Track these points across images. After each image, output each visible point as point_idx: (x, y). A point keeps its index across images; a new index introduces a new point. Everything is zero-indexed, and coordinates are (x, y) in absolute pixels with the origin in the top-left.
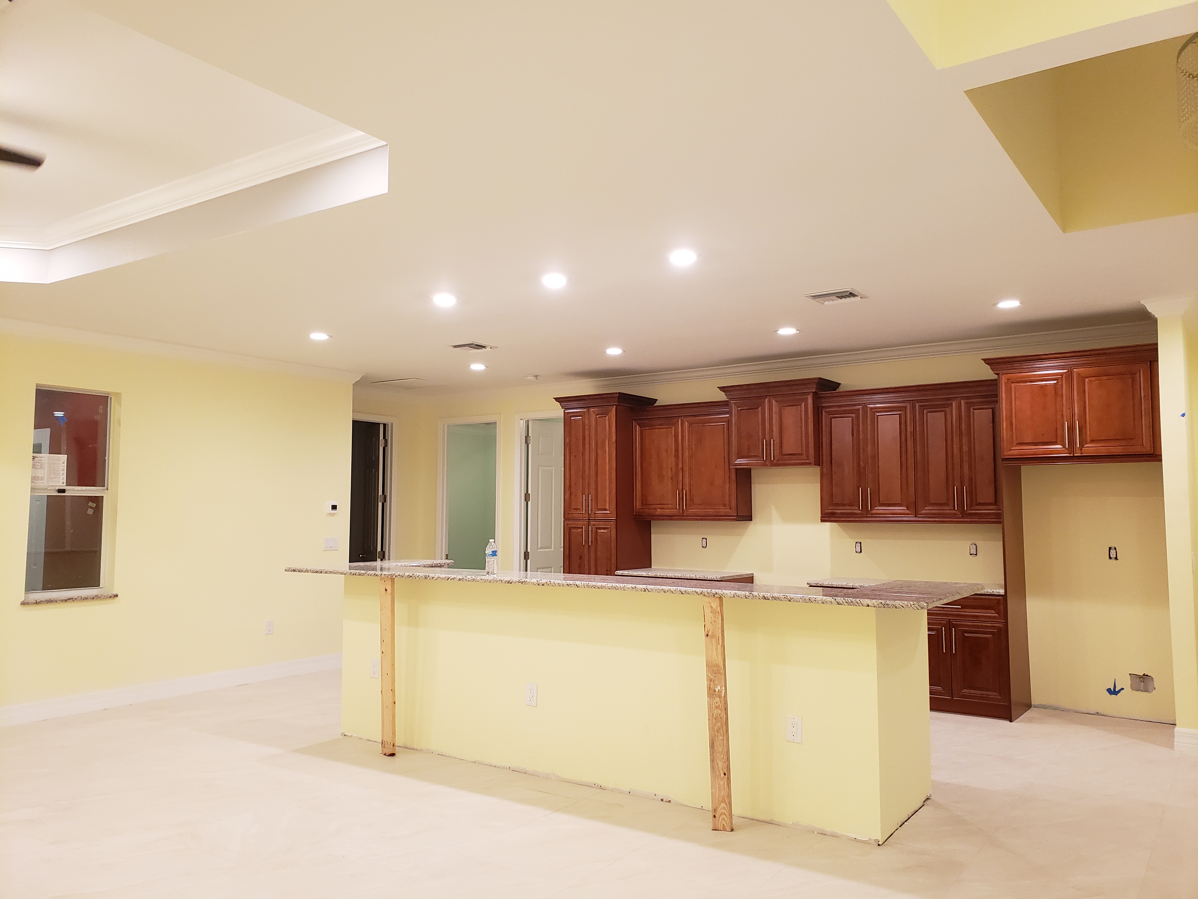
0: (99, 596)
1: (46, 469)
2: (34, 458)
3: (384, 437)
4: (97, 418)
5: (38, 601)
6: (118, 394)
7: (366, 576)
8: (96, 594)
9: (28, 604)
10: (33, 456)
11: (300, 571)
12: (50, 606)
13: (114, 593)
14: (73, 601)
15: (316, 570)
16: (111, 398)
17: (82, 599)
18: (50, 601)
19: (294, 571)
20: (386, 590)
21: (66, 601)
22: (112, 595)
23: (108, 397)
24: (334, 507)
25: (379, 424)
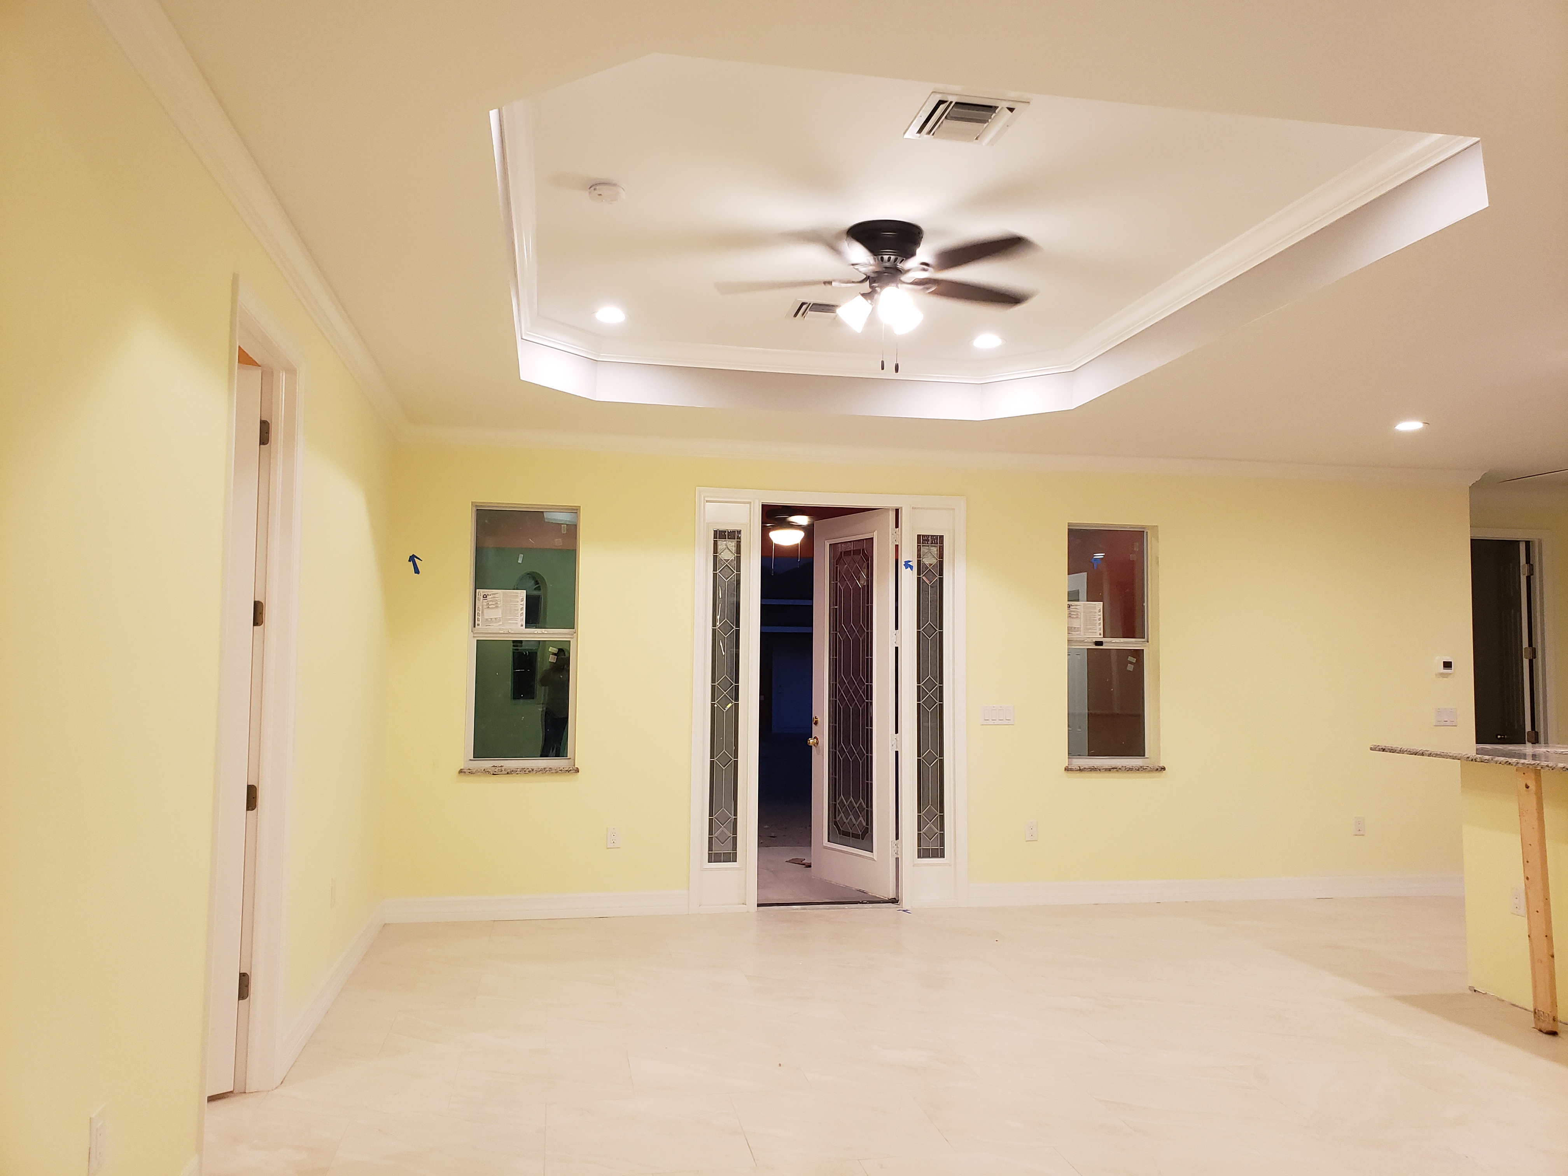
0: (1145, 767)
1: (1082, 620)
2: (1069, 607)
3: (1528, 561)
4: (1132, 557)
5: (1082, 768)
6: (1155, 528)
7: (1493, 764)
8: (1141, 765)
9: (1071, 770)
10: (1068, 605)
11: (1392, 751)
12: (1093, 774)
13: (1161, 765)
14: (1117, 771)
15: (1414, 751)
16: (1147, 532)
17: (1127, 770)
18: (1093, 769)
19: (1383, 751)
20: (1527, 787)
21: (1110, 770)
22: (1158, 768)
23: (1144, 531)
24: (1447, 665)
25: (1517, 542)
